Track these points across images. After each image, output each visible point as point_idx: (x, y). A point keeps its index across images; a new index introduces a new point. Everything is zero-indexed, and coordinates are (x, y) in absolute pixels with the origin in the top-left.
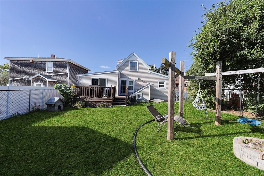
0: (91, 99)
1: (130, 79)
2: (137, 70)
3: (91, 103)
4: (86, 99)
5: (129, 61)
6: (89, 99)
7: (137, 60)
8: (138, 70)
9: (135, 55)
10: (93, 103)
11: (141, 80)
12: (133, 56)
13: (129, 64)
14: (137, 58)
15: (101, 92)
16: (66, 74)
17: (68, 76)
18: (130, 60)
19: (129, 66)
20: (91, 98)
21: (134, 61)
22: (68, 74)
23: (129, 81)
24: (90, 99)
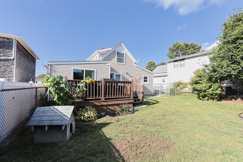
0: (106, 102)
1: (117, 72)
2: (123, 63)
3: (105, 108)
4: (97, 102)
5: (116, 52)
6: (102, 101)
7: (124, 51)
8: (125, 63)
9: (122, 45)
10: (108, 107)
11: (128, 74)
12: (120, 46)
13: (116, 55)
14: (124, 50)
15: (117, 89)
16: (11, 59)
17: (15, 63)
18: (118, 50)
19: (116, 57)
20: (105, 99)
21: (121, 52)
22: (13, 59)
23: (116, 75)
24: (104, 101)
